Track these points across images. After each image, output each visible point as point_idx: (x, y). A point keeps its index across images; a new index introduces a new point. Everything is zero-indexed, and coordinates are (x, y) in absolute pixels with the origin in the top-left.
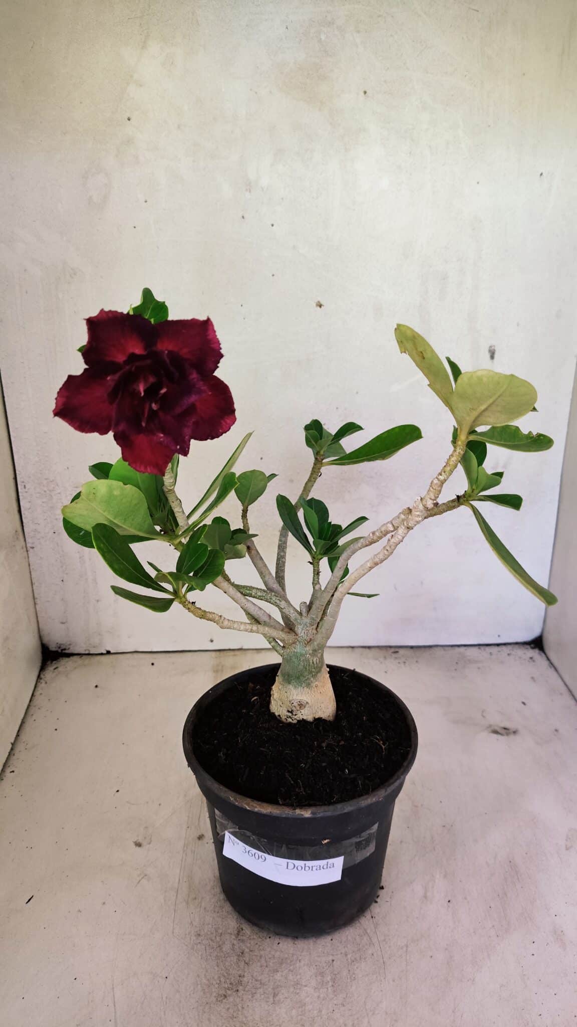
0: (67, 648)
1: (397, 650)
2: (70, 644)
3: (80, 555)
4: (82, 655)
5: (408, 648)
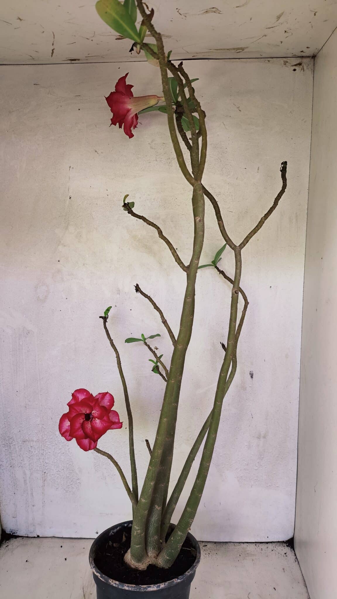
0: (16, 533)
1: (206, 544)
2: (17, 530)
3: (24, 479)
4: (23, 537)
5: (213, 544)
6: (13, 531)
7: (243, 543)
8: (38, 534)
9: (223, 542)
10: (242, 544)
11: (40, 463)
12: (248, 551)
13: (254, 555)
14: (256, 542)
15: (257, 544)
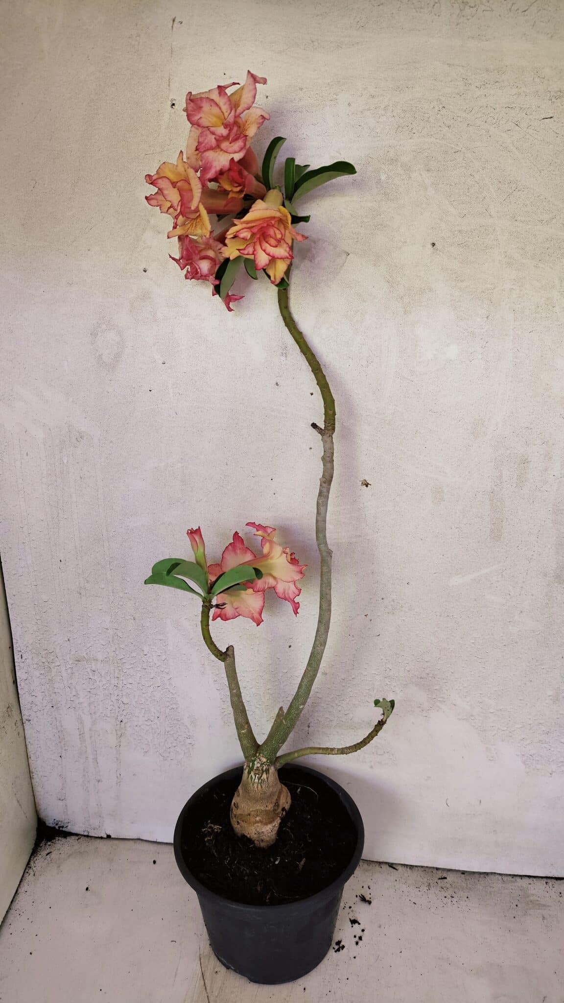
0: (65, 826)
1: (445, 875)
2: (68, 823)
3: (80, 732)
4: (80, 837)
5: (459, 874)
6: (60, 823)
7: (521, 876)
8: (109, 833)
9: (480, 873)
10: (518, 879)
11: (112, 703)
12: (533, 895)
13: (544, 905)
14: (547, 878)
15: (549, 881)
